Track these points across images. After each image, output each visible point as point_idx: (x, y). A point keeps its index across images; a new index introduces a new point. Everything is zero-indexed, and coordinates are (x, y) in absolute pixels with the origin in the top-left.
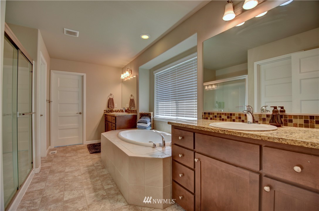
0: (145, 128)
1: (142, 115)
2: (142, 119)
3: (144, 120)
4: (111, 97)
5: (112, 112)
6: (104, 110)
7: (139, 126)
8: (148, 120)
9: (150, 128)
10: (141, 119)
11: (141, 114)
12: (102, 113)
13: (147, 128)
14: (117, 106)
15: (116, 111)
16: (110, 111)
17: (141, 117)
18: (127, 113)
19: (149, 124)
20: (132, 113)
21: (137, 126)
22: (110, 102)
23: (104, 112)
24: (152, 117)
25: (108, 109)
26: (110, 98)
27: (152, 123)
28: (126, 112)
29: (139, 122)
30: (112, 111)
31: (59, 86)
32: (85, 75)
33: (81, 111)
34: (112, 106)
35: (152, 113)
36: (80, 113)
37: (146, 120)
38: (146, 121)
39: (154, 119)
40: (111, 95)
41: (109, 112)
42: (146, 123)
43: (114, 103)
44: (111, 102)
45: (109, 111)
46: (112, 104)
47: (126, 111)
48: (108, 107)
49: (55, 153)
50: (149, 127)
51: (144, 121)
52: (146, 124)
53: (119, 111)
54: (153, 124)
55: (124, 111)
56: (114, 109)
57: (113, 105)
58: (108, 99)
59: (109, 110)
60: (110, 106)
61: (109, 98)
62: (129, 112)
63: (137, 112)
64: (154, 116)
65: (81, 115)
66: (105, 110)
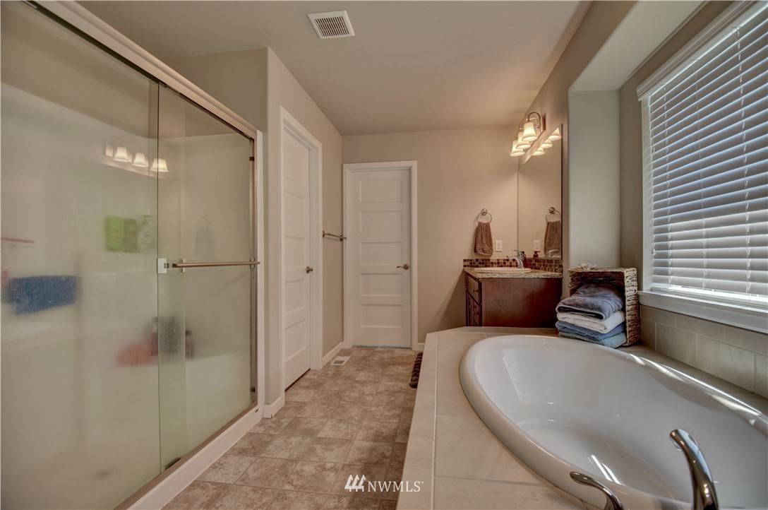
0: (592, 337)
1: (586, 280)
2: (579, 298)
3: (589, 300)
4: (483, 220)
5: (486, 266)
6: (465, 260)
7: (565, 323)
8: (608, 302)
9: (621, 339)
10: (574, 297)
11: (579, 274)
12: (459, 267)
13: (600, 337)
14: (502, 247)
15: (499, 264)
16: (480, 263)
17: (579, 286)
18: (528, 270)
19: (613, 320)
20: (545, 270)
21: (557, 324)
22: (479, 234)
23: (465, 266)
24: (630, 291)
25: (474, 257)
26: (479, 223)
27: (628, 318)
28: (526, 266)
29: (563, 310)
30: (486, 263)
31: (361, 201)
32: (414, 164)
33: (406, 262)
34: (486, 247)
35: (629, 273)
36: (406, 267)
37: (598, 301)
38: (599, 309)
39: (643, 301)
40: (484, 213)
41: (477, 266)
42: (600, 317)
43: (491, 239)
44: (483, 235)
45: (477, 263)
46: (484, 241)
47: (527, 263)
48: (475, 251)
49: (342, 362)
50: (613, 333)
51: (586, 306)
52: (597, 321)
53: (508, 263)
54: (638, 321)
55: (519, 261)
56: (494, 258)
57: (490, 244)
58: (475, 228)
59: (477, 260)
60: (479, 246)
61: (477, 224)
62: (536, 268)
63: (561, 266)
64: (640, 287)
65: (408, 271)
66: (466, 258)
